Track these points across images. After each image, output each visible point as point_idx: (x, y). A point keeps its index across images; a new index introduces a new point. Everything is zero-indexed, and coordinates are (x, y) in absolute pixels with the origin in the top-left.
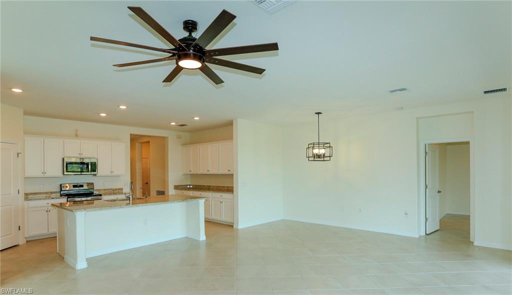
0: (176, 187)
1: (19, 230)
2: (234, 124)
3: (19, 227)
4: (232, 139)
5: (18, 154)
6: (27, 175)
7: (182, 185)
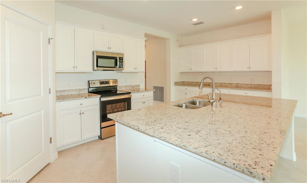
0: (176, 84)
1: (51, 142)
2: (272, 18)
3: (51, 139)
4: (271, 33)
5: (49, 40)
6: (58, 70)
7: (179, 82)
